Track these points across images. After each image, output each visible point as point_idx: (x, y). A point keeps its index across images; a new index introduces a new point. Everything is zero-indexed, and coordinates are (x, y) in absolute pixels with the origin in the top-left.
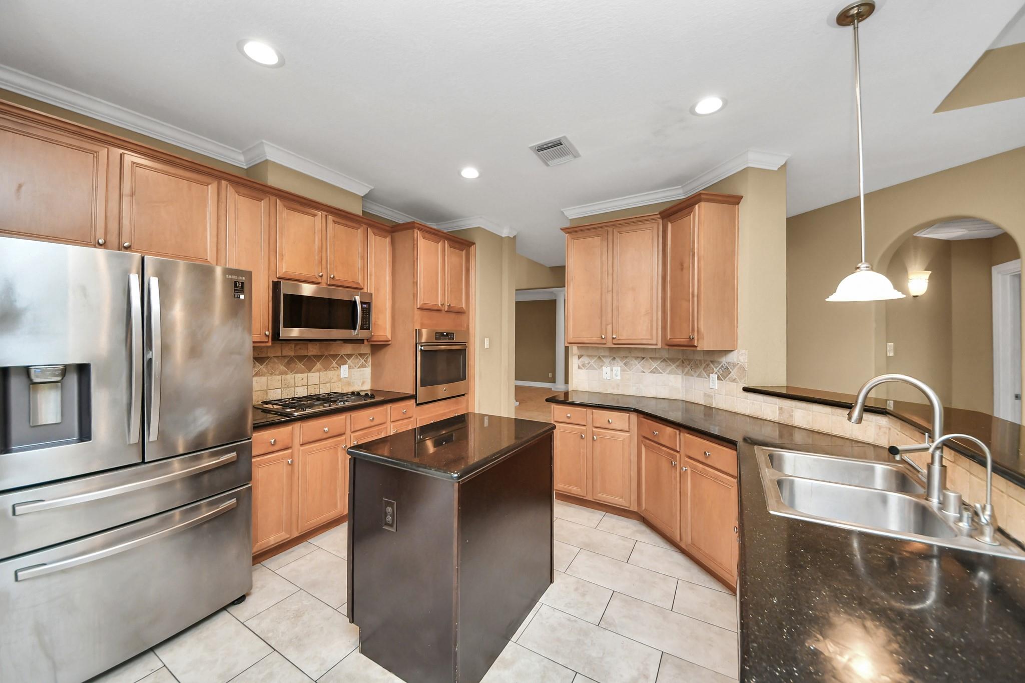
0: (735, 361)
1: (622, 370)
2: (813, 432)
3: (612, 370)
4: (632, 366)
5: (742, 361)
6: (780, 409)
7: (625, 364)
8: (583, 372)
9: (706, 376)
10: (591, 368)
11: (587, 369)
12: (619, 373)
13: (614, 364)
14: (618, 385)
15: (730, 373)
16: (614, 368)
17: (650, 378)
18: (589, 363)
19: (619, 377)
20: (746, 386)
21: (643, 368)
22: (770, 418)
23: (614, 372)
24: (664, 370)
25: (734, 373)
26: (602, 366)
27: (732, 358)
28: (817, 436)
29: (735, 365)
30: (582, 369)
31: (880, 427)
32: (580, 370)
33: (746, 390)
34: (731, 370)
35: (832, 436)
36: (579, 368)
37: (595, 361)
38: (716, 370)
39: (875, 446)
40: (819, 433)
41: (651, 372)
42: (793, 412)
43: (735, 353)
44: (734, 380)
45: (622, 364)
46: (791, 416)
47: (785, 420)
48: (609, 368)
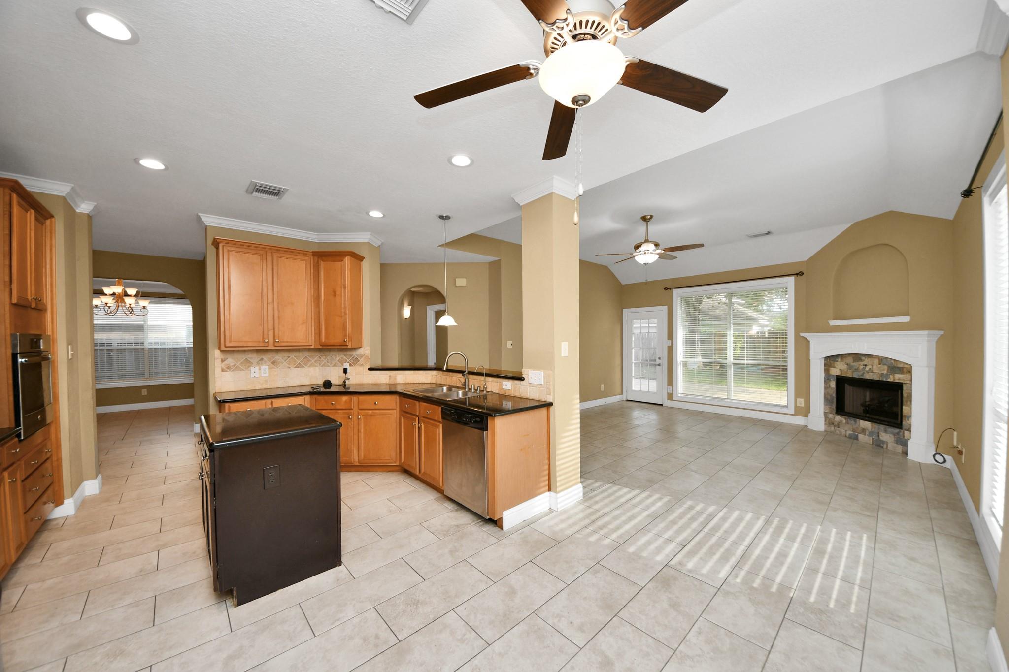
0: (362, 354)
1: (270, 368)
2: (406, 384)
3: (260, 369)
4: (279, 364)
5: (367, 353)
6: (390, 376)
7: (273, 363)
8: (228, 375)
9: (340, 365)
10: (237, 368)
11: (233, 371)
12: (267, 370)
13: (262, 364)
14: (266, 381)
15: (359, 361)
16: (262, 368)
17: (294, 372)
18: (235, 365)
19: (267, 374)
20: (369, 367)
21: (289, 364)
22: (385, 382)
23: (262, 371)
24: (306, 365)
25: (361, 361)
26: (249, 367)
27: (360, 352)
28: (408, 386)
29: (362, 356)
30: (226, 371)
31: (432, 375)
32: (223, 372)
33: (370, 369)
34: (359, 359)
35: (414, 384)
36: (223, 370)
37: (242, 363)
38: (348, 361)
39: (430, 383)
40: (409, 384)
41: (295, 367)
42: (396, 376)
43: (362, 349)
44: (362, 365)
45: (270, 363)
46: (395, 379)
47: (392, 381)
48: (257, 368)
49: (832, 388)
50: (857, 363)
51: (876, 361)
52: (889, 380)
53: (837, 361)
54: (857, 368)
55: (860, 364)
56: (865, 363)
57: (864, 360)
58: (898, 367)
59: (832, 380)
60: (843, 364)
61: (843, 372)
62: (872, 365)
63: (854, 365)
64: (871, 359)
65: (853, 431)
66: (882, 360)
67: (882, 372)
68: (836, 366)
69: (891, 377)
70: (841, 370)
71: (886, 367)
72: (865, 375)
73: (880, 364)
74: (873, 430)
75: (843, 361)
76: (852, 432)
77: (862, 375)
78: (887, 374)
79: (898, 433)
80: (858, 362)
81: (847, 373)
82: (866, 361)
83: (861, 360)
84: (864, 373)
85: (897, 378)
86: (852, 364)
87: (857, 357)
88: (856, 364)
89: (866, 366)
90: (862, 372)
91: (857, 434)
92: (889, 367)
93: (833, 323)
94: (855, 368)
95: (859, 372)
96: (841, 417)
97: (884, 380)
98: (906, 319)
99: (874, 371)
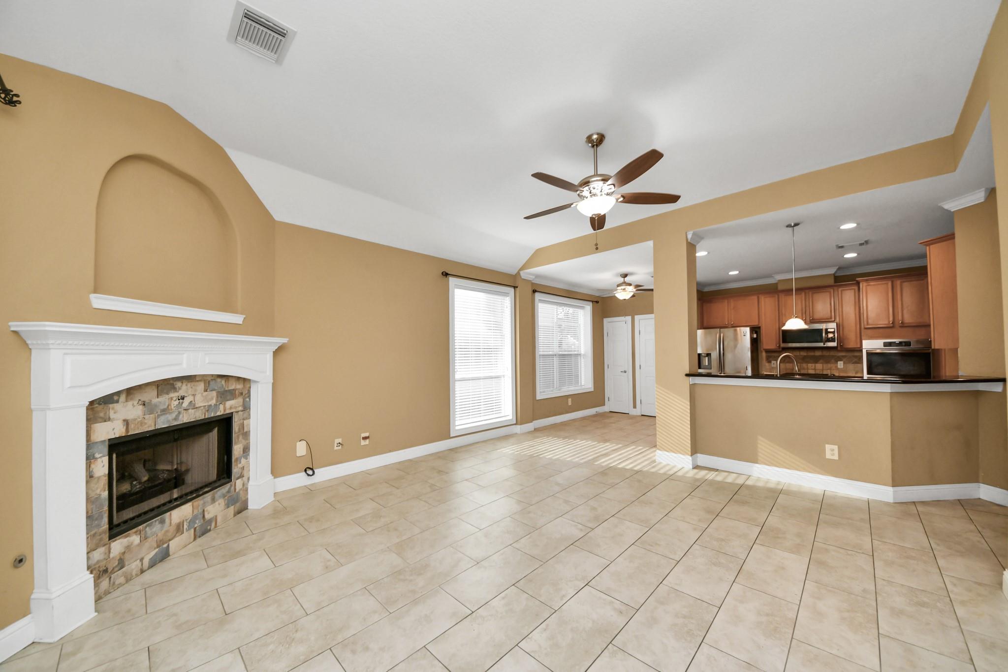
49: (99, 478)
50: (167, 396)
51: (201, 386)
52: (219, 414)
53: (117, 402)
54: (166, 407)
55: (172, 399)
56: (181, 393)
57: (180, 389)
58: (229, 390)
59: (97, 455)
60: (133, 405)
61: (132, 426)
62: (194, 395)
63: (160, 402)
64: (193, 384)
65: (158, 546)
66: (209, 381)
67: (210, 403)
68: (112, 415)
69: (221, 407)
70: (127, 422)
71: (214, 394)
72: (181, 416)
73: (206, 390)
74: (195, 513)
75: (132, 399)
76: (157, 549)
77: (175, 419)
78: (216, 405)
79: (229, 492)
80: (167, 393)
81: (142, 423)
82: (184, 389)
83: (174, 389)
84: (179, 413)
85: (230, 406)
86: (155, 400)
87: (165, 385)
88: (163, 400)
89: (183, 398)
90: (176, 413)
91: (165, 546)
92: (218, 393)
93: (99, 301)
94: (162, 407)
95: (170, 413)
96: (126, 537)
97: (212, 415)
98: (238, 319)
99: (197, 406)
